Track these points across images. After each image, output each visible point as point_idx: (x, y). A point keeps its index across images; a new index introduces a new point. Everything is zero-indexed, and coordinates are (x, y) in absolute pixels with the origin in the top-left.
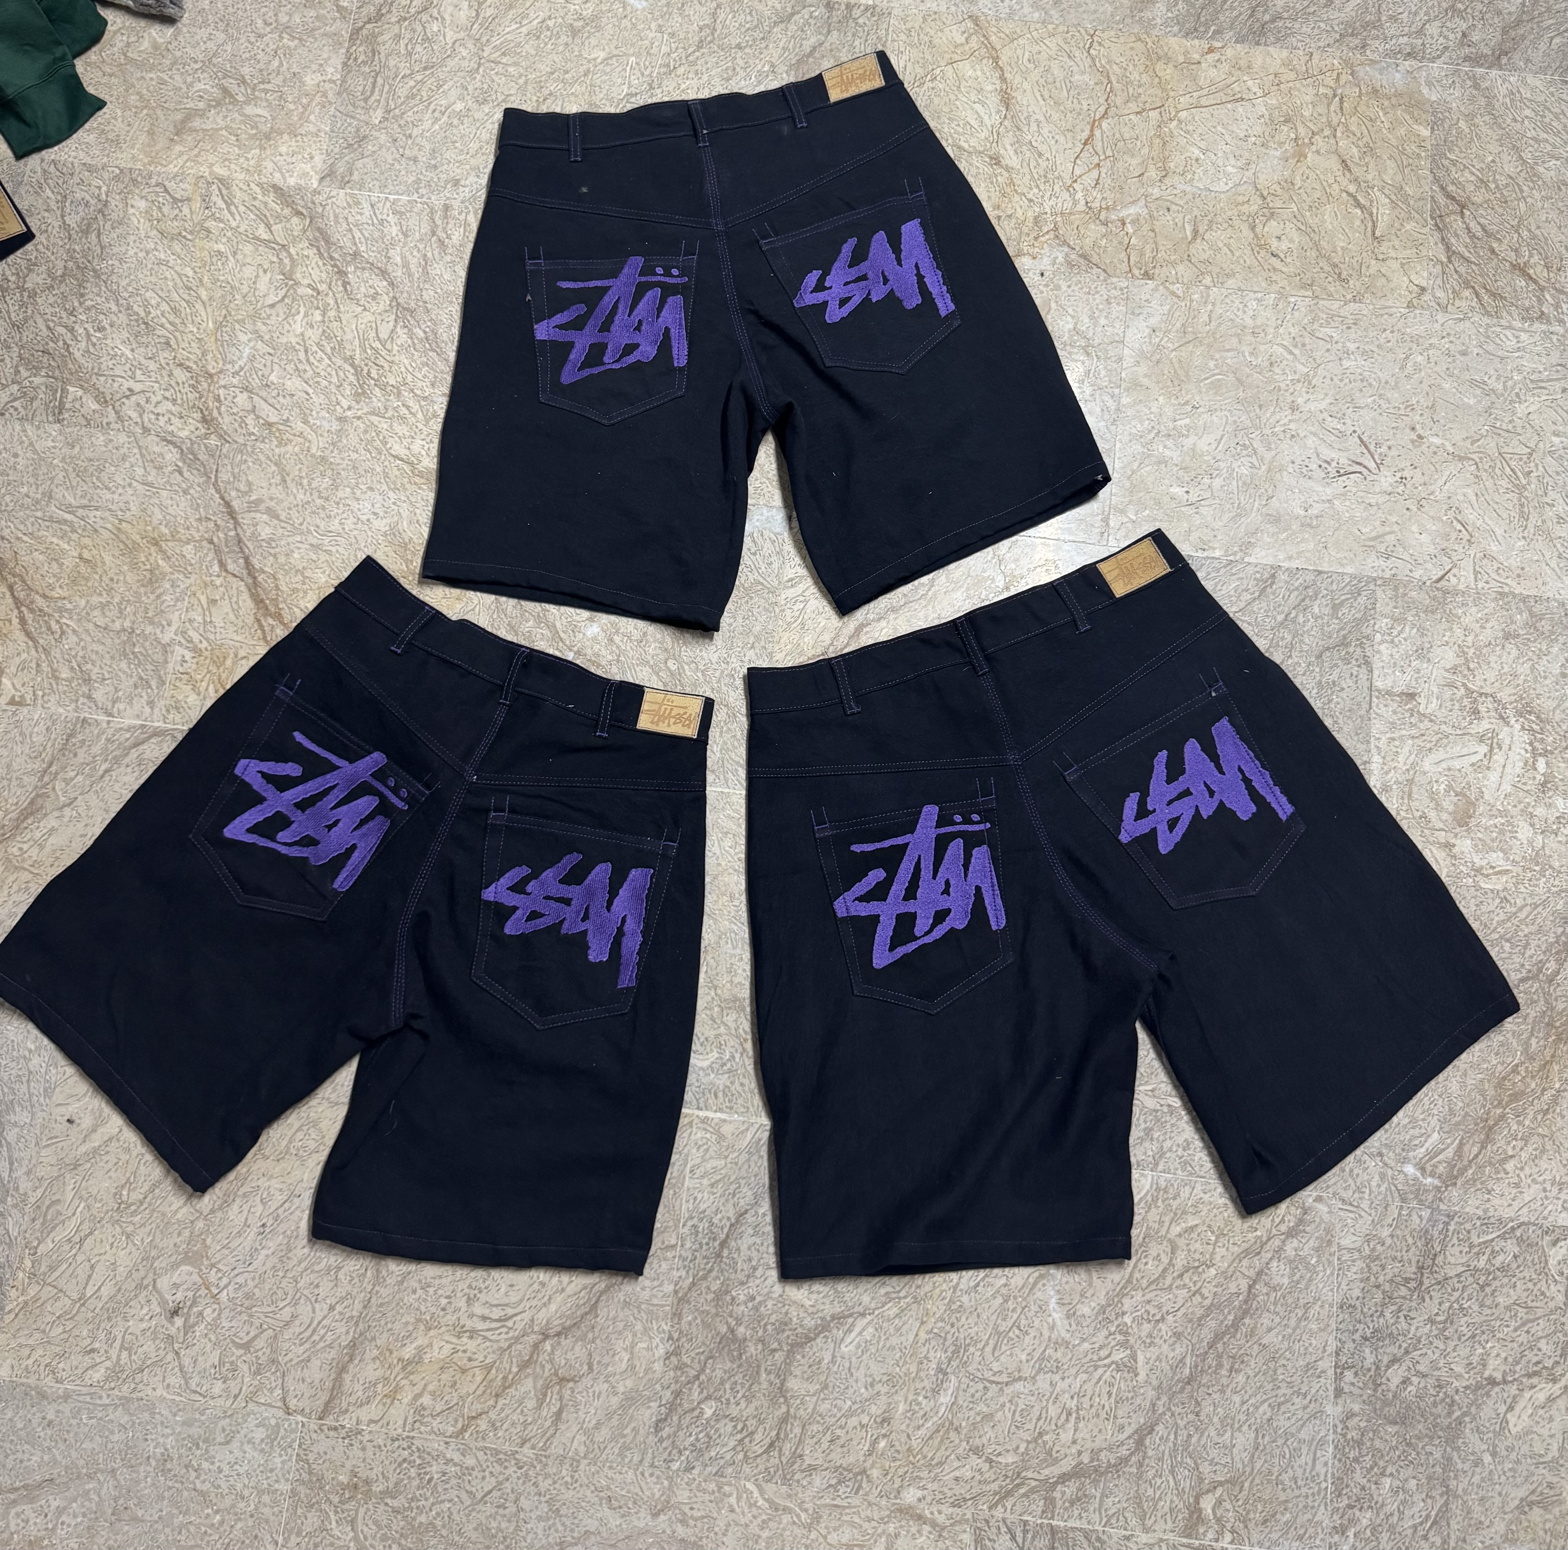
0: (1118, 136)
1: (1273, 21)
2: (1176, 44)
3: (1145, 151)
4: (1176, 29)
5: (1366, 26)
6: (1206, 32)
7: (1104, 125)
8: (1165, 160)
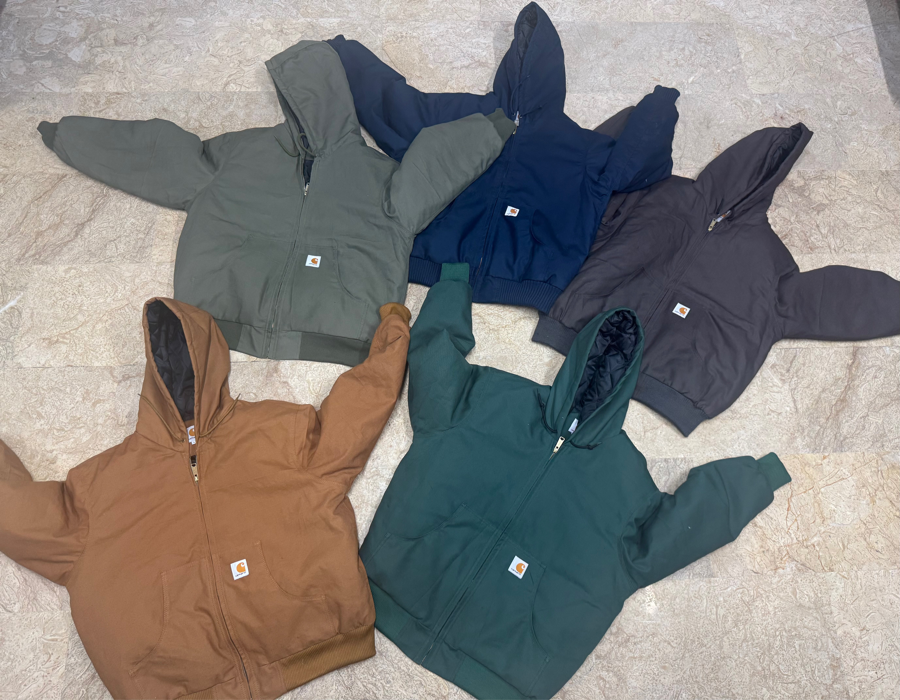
0: (800, 504)
1: (844, 440)
2: (810, 456)
3: (812, 510)
4: (808, 449)
5: (881, 436)
6: (820, 449)
7: (793, 500)
8: (822, 513)
